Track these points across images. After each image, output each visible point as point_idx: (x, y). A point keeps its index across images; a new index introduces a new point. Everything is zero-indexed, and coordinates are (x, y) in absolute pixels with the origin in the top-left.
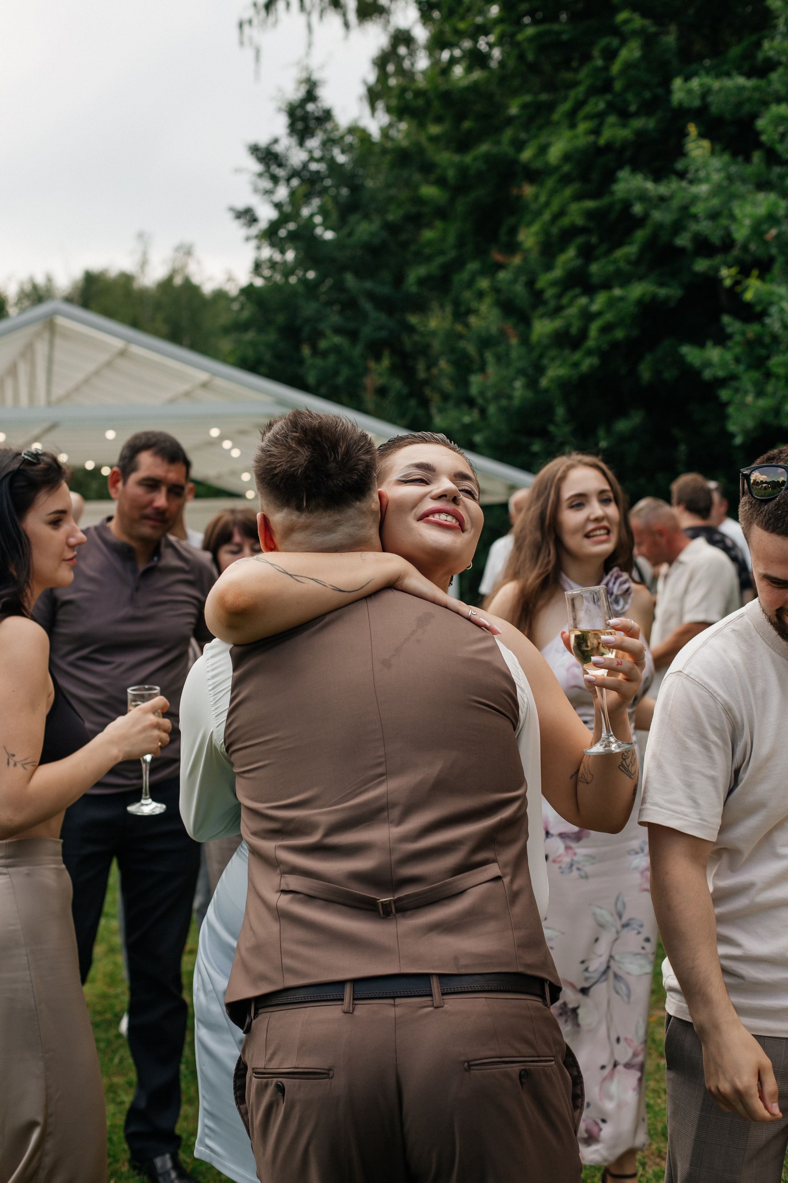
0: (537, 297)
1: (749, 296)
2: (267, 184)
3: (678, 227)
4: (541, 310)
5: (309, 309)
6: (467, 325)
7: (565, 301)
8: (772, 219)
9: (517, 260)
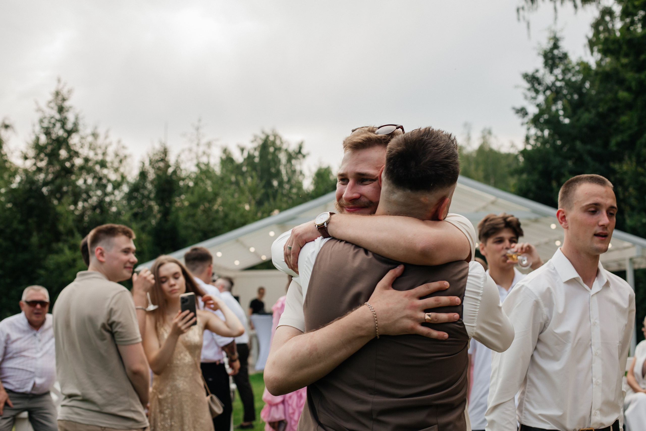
2: (533, 94)
5: (557, 161)
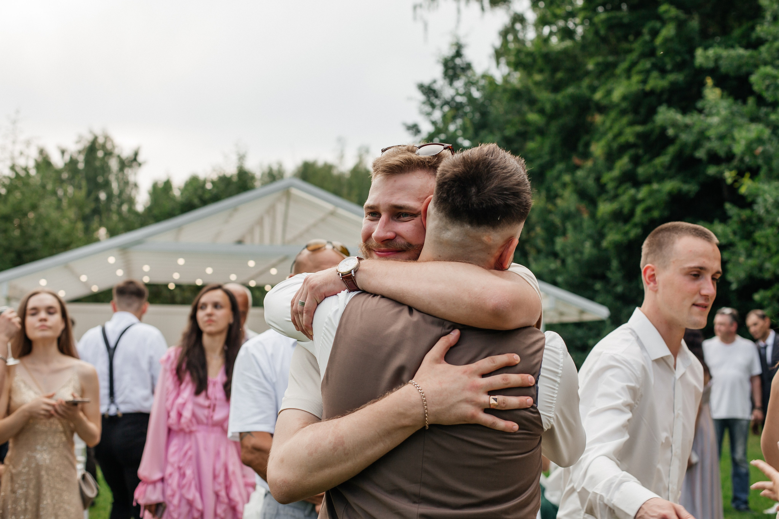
0: (602, 188)
1: (743, 190)
2: (428, 109)
3: (697, 145)
4: (604, 196)
6: (555, 205)
7: (620, 191)
8: (759, 141)
9: (589, 164)
